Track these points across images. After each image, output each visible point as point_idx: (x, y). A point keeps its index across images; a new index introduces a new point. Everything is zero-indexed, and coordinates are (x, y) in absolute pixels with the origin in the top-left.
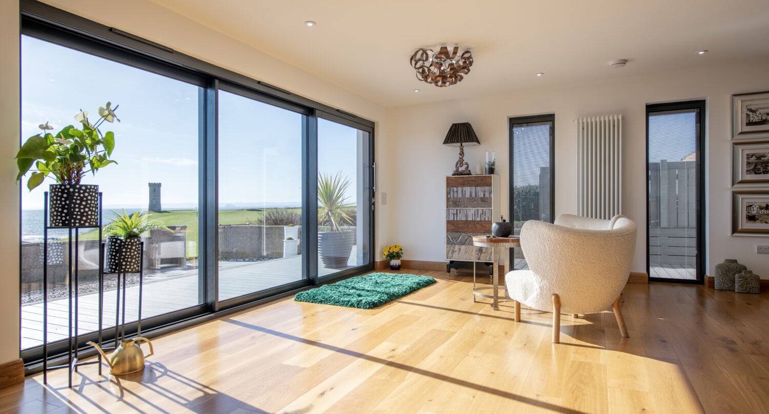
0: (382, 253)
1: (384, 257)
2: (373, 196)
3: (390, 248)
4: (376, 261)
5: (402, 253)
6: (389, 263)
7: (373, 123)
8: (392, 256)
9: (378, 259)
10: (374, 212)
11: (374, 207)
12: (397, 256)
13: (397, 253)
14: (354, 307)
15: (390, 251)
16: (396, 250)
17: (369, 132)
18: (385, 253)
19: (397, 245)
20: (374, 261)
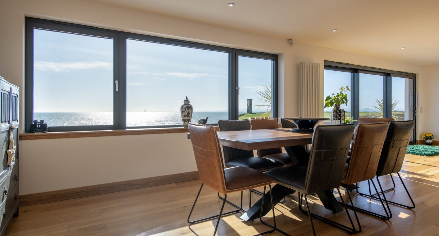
0: (421, 136)
1: (422, 138)
2: (415, 109)
3: (426, 134)
4: (417, 140)
5: (433, 137)
6: (425, 141)
7: (415, 74)
8: (427, 138)
9: (418, 139)
10: (415, 116)
11: (416, 114)
12: (431, 138)
13: (431, 137)
14: (418, 155)
15: (426, 135)
16: (430, 135)
17: (413, 79)
18: (423, 136)
19: (430, 133)
20: (416, 140)
